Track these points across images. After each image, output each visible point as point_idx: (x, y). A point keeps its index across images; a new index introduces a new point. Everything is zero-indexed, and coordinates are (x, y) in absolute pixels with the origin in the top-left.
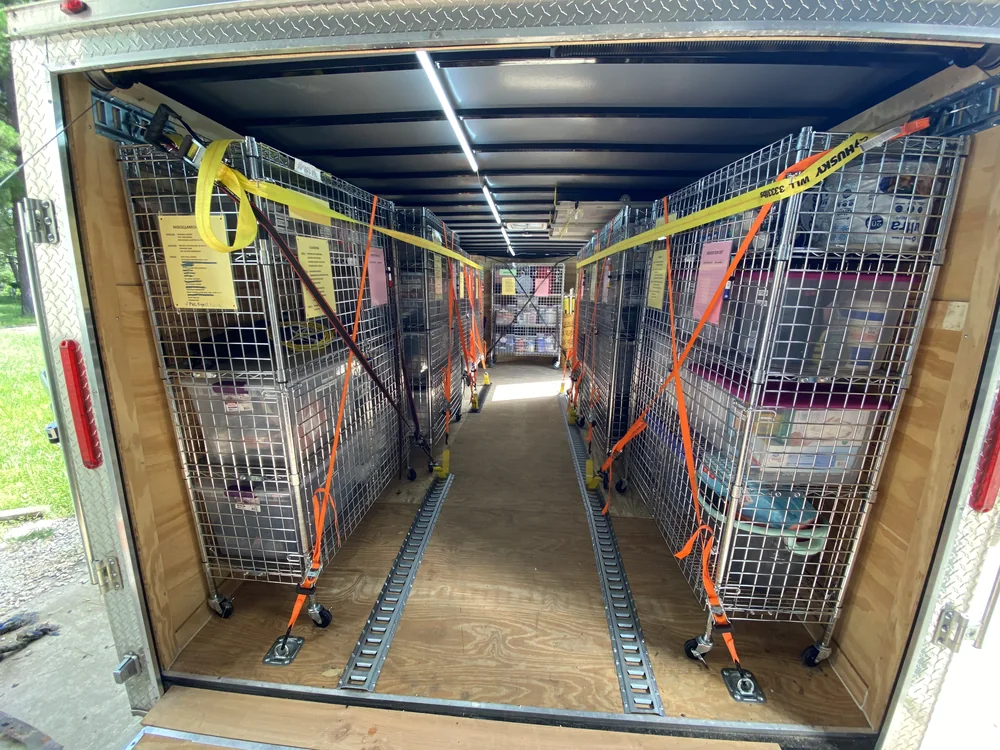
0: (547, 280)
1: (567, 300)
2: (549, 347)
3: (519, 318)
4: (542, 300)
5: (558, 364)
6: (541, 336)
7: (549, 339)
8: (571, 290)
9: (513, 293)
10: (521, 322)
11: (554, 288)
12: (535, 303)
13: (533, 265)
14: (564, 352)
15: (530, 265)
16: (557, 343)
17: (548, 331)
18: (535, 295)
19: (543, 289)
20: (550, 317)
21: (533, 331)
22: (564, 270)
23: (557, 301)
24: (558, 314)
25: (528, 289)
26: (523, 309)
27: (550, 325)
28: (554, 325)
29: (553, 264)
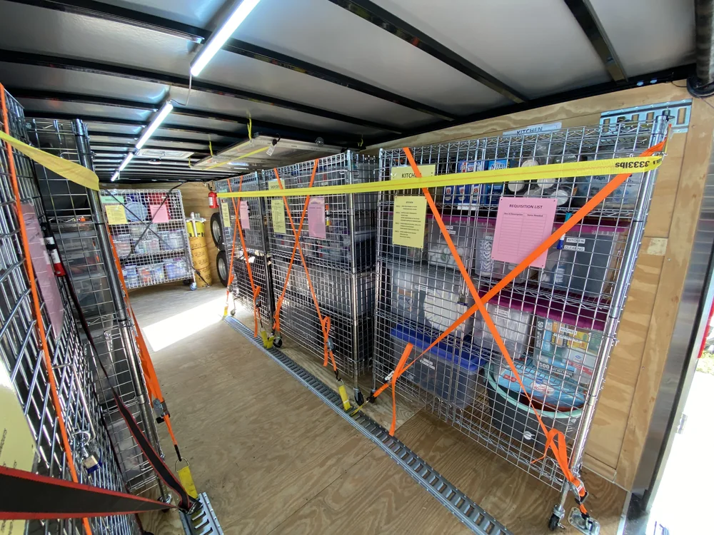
0: (164, 206)
1: (190, 224)
2: (179, 270)
3: (137, 248)
4: (162, 227)
5: (194, 285)
6: (169, 262)
7: (180, 264)
8: (192, 215)
9: (125, 222)
10: (140, 251)
11: (173, 213)
12: (154, 229)
13: (143, 191)
14: (198, 273)
15: (139, 191)
16: (190, 265)
17: (175, 255)
18: (154, 221)
19: (161, 215)
20: (174, 241)
21: (159, 258)
22: (180, 197)
23: (181, 225)
24: (183, 238)
25: (143, 215)
26: (142, 237)
27: (177, 250)
28: (181, 250)
29: (167, 191)
